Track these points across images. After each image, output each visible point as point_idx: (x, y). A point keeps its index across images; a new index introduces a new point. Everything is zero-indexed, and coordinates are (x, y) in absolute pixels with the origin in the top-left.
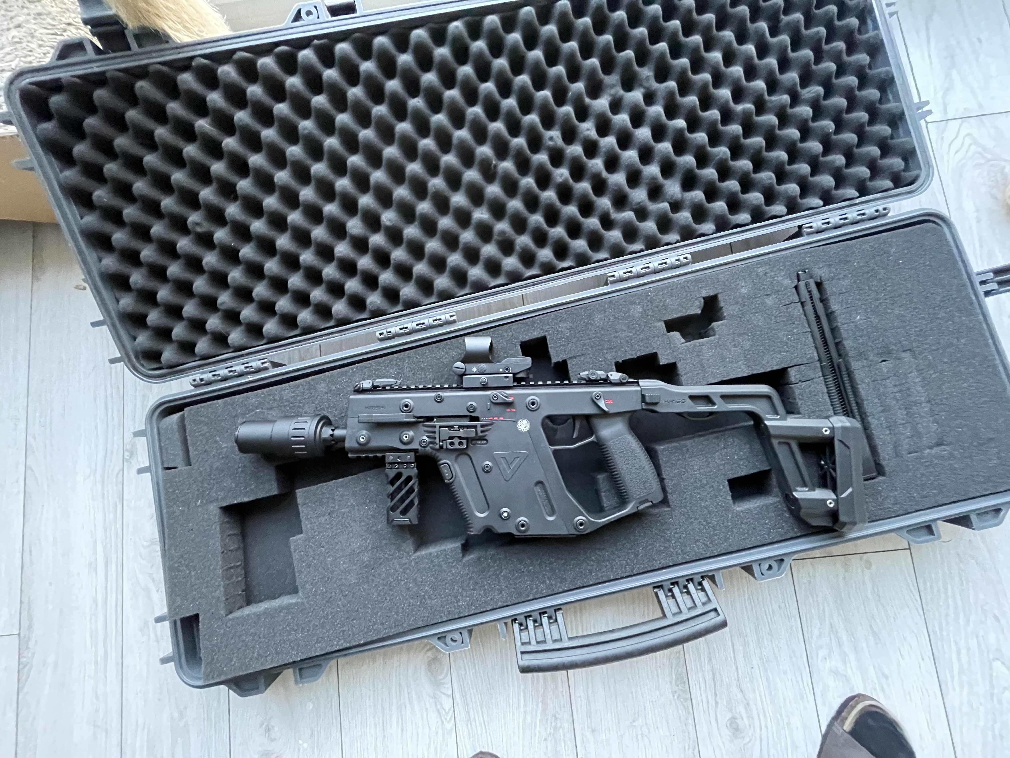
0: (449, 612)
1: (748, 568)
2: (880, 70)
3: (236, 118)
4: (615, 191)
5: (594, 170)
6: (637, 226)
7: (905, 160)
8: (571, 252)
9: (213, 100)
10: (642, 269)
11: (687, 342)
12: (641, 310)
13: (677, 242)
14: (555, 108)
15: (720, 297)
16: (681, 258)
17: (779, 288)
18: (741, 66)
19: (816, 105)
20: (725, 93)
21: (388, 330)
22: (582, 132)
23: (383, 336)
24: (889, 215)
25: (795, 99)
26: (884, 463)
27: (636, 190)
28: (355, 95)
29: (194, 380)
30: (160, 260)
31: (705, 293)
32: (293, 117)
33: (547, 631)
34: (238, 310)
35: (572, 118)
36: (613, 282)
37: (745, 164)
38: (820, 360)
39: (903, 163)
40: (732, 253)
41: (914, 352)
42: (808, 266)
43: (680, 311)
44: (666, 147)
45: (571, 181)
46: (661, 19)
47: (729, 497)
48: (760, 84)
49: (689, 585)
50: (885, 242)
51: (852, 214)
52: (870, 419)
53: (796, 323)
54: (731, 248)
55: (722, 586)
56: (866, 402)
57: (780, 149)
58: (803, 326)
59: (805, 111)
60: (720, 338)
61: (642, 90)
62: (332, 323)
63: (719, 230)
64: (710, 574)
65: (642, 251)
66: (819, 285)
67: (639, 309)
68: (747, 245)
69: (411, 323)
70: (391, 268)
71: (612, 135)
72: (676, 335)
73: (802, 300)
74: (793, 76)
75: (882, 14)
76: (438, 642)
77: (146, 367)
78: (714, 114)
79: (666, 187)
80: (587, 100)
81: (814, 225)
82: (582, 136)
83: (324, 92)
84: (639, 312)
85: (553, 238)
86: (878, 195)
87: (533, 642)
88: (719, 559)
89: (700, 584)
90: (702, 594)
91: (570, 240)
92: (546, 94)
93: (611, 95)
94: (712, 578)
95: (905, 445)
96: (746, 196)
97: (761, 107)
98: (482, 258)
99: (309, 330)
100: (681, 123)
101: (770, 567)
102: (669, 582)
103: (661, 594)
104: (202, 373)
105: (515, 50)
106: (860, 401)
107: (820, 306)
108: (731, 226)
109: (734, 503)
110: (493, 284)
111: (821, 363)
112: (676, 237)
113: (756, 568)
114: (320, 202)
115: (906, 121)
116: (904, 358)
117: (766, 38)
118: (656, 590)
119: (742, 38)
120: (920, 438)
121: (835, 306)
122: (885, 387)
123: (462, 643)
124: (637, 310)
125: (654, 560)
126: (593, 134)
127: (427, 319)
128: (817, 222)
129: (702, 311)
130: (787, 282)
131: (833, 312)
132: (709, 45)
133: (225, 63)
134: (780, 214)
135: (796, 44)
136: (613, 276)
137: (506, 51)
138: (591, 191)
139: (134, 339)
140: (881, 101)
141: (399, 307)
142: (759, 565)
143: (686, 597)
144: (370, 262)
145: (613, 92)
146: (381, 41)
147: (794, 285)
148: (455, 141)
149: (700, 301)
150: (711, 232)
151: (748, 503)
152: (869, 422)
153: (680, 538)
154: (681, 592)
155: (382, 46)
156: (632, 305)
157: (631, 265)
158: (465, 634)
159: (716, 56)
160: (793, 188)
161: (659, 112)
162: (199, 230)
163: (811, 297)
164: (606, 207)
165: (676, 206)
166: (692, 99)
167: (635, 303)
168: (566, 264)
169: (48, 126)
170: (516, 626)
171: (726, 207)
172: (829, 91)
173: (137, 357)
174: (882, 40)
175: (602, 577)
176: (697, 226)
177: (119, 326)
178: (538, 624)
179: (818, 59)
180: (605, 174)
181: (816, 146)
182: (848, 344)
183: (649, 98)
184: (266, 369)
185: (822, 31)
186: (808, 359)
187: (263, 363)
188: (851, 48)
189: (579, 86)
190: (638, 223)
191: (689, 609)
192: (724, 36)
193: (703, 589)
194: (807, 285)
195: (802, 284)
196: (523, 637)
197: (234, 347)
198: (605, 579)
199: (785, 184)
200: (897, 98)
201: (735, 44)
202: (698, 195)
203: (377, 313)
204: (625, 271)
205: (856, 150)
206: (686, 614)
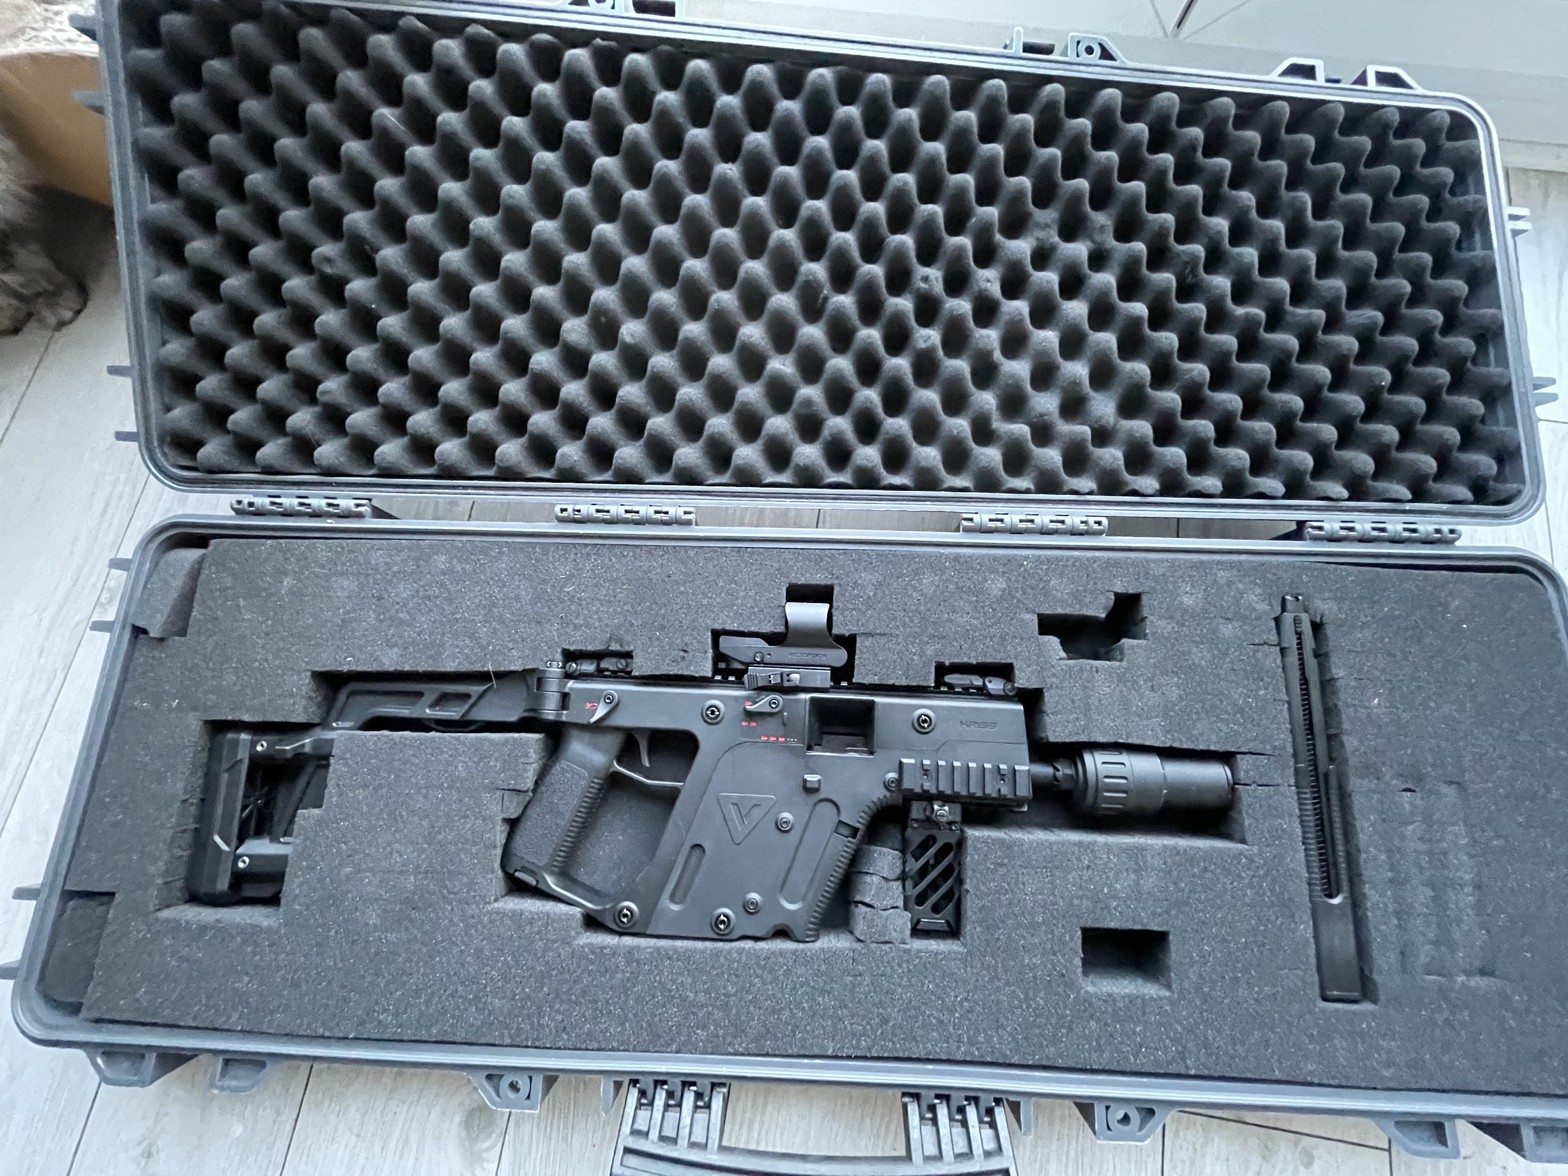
0: (518, 1029)
1: (1086, 1108)
2: (1484, 310)
3: (440, 119)
4: (1009, 385)
5: (981, 345)
6: (1030, 451)
7: (1500, 460)
8: (912, 462)
9: (413, 84)
10: (1021, 521)
11: (1069, 658)
12: (1004, 586)
13: (1091, 493)
14: (944, 234)
15: (1144, 599)
16: (1091, 520)
17: (1247, 613)
18: (1257, 249)
19: (1366, 338)
20: (1222, 283)
21: (577, 508)
22: (977, 281)
23: (565, 514)
24: (1457, 543)
25: (1333, 323)
26: (1377, 978)
27: (1042, 394)
28: (636, 134)
29: (239, 502)
30: (253, 300)
31: (1121, 586)
32: (530, 140)
33: (686, 1120)
34: (349, 410)
35: (967, 257)
36: (967, 530)
37: (1231, 400)
38: (1295, 755)
39: (1495, 468)
40: (1178, 536)
41: (1465, 790)
42: (1304, 590)
43: (1071, 606)
44: (1108, 339)
45: (941, 353)
46: (1145, 148)
47: (1078, 962)
48: (1282, 284)
49: (968, 1109)
50: (1443, 587)
51: (1395, 525)
52: (1367, 888)
53: (1266, 679)
54: (1178, 528)
55: (1028, 1130)
56: (1363, 856)
57: (1294, 391)
58: (1277, 690)
59: (1348, 343)
60: (1127, 669)
61: (1090, 244)
62: (491, 472)
63: (1164, 491)
64: (1012, 1098)
65: (1028, 491)
66: (1317, 627)
67: (1001, 583)
68: (1205, 529)
69: (616, 506)
70: (613, 411)
71: (1024, 299)
72: (1053, 642)
73: (1284, 645)
74: (1337, 285)
75: (1501, 227)
76: (486, 1084)
77: (170, 460)
78: (1198, 309)
79: (1093, 402)
80: (998, 237)
81: (1326, 526)
82: (976, 288)
83: (591, 119)
84: (1000, 589)
85: (887, 433)
86: (1445, 507)
87: (654, 1135)
88: (1036, 1074)
89: (990, 1112)
90: (988, 1132)
91: (914, 444)
92: (936, 210)
93: (1038, 239)
94: (1015, 1108)
95: (1424, 954)
96: (1222, 451)
97: (1275, 319)
98: (764, 433)
99: (450, 473)
100: (1139, 308)
101: (1126, 1119)
102: (932, 1093)
103: (913, 1110)
104: (256, 495)
105: (903, 132)
106: (1353, 851)
107: (1312, 664)
108: (1187, 491)
109: (1085, 974)
110: (769, 480)
111: (1296, 762)
112: (1091, 485)
113: (1099, 1111)
114: (531, 278)
115: (1512, 402)
116: (1446, 795)
117: (1305, 216)
118: (906, 1099)
119: (1266, 208)
120: (1453, 951)
121: (1338, 671)
122: (1403, 838)
123: (529, 1097)
124: (997, 585)
125: (915, 1038)
126: (995, 290)
127: (645, 506)
128: (1332, 523)
129: (1107, 616)
130: (1263, 607)
131: (1333, 679)
132: (1212, 205)
133: (451, 37)
134: (1273, 494)
135: (1353, 239)
136: (971, 520)
137: (890, 131)
138: (968, 376)
139: (168, 409)
140: (1474, 360)
141: (607, 476)
142: (1107, 1108)
143: (958, 1130)
144: (582, 392)
145: (1041, 234)
146: (698, 65)
147: (1273, 616)
148: (772, 242)
149: (1108, 598)
150: (1151, 491)
151: (1111, 982)
152: (1364, 895)
153: (970, 1011)
154: (951, 1119)
155: (698, 73)
156: (991, 573)
157: (1006, 510)
158: (539, 1082)
159: (1221, 224)
160: (1304, 459)
161: (1109, 282)
162: (328, 270)
163: (1299, 644)
164: (987, 406)
165: (1102, 436)
166: (1166, 278)
167: (997, 572)
168: (897, 480)
169: (148, 55)
170: (634, 1094)
171: (1185, 460)
172: (1392, 324)
173: (161, 440)
174: (1494, 269)
175: (812, 1045)
176: (1128, 477)
177: (150, 383)
178: (674, 1101)
179: (1384, 270)
180: (997, 355)
181: (1356, 401)
182: (1350, 742)
183: (1098, 259)
184: (360, 516)
185: (1400, 229)
186: (1275, 748)
187: (358, 505)
188: (1441, 268)
189: (992, 213)
190: (1032, 446)
191: (958, 1156)
192: (1240, 197)
193: (993, 1125)
194: (1296, 621)
195: (1288, 618)
196: (639, 1120)
197: (320, 466)
198: (816, 1051)
199: (1292, 448)
200: (1503, 361)
201: (1254, 214)
202: (1143, 428)
203: (569, 475)
204: (993, 517)
205: (1419, 427)
206: (949, 1164)
